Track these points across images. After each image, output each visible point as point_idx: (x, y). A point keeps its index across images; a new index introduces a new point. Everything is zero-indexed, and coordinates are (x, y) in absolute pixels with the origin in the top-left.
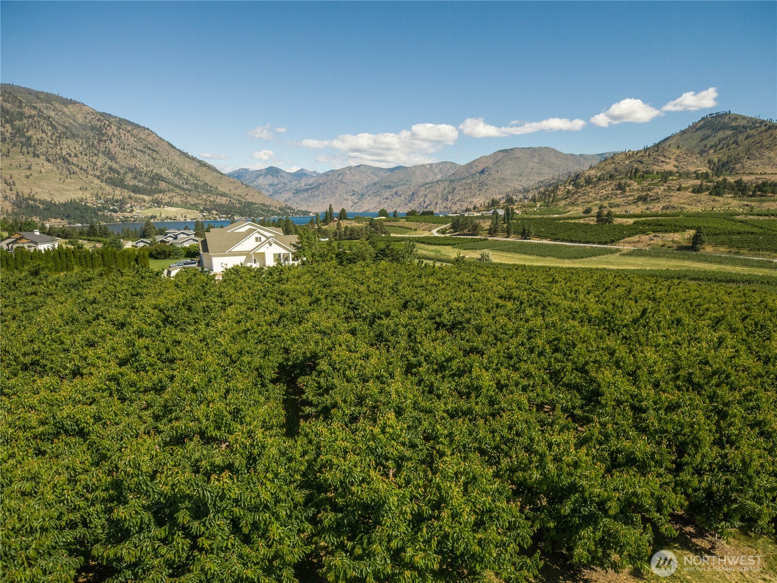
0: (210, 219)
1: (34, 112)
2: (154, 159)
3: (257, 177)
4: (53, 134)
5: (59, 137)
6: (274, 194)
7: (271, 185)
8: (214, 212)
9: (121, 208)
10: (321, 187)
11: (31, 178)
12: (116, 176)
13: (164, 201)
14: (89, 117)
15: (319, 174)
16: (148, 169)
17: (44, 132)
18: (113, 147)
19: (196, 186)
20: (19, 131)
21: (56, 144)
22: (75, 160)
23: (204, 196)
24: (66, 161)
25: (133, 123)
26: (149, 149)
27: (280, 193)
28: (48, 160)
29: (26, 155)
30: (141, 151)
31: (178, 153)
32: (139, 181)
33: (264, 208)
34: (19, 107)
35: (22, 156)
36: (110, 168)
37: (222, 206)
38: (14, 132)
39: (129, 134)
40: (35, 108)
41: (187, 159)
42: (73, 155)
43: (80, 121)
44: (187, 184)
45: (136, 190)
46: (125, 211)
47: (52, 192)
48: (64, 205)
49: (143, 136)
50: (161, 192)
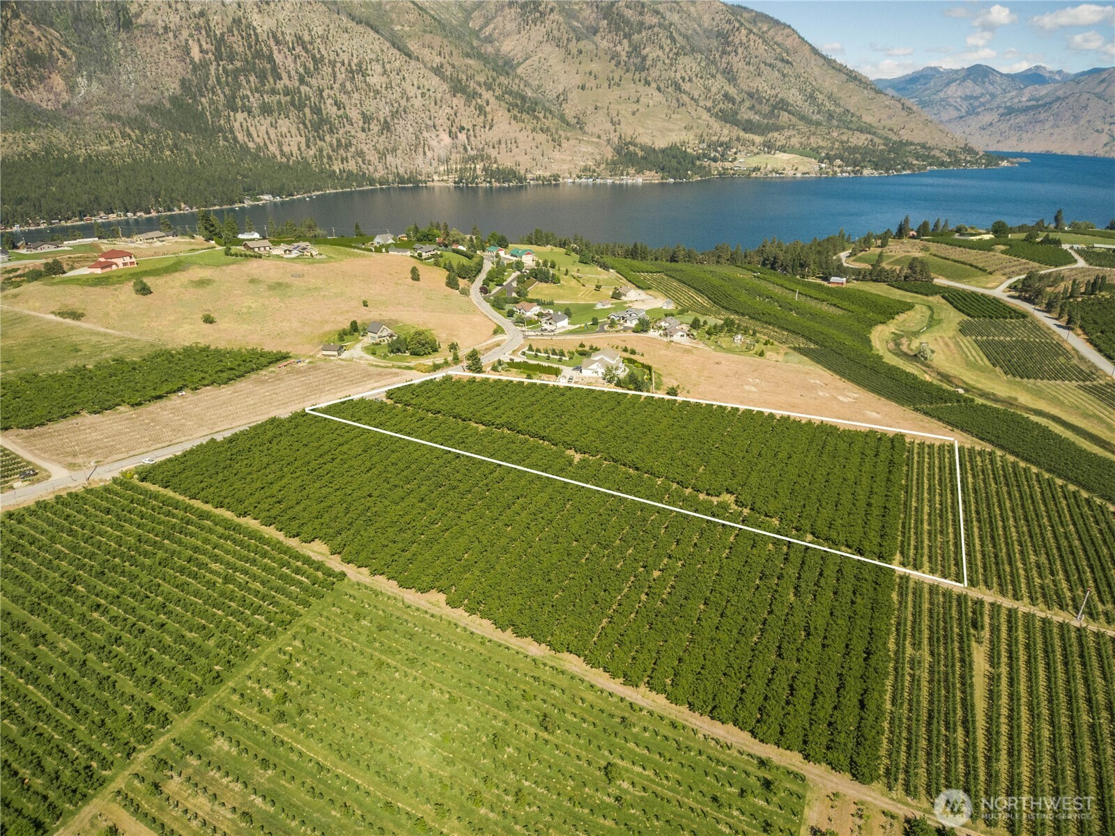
0: (827, 173)
1: (655, 20)
2: (784, 75)
3: (948, 84)
4: (671, 50)
5: (677, 54)
6: (968, 113)
7: (967, 98)
8: (838, 162)
9: (722, 156)
10: (1055, 106)
11: (637, 114)
12: (730, 105)
13: (778, 144)
14: (717, 18)
15: (1068, 75)
16: (774, 92)
17: (661, 47)
18: (737, 63)
19: (831, 116)
20: (635, 49)
21: (671, 65)
22: (686, 86)
23: (835, 134)
24: (678, 88)
25: (772, 19)
26: (782, 60)
27: (978, 114)
28: (659, 89)
29: (637, 82)
30: (770, 65)
31: (822, 61)
32: (756, 113)
33: (921, 151)
34: (641, 14)
35: (633, 85)
36: (726, 96)
37: (855, 149)
38: (631, 50)
39: (761, 41)
40: (657, 12)
41: (831, 71)
42: (687, 78)
43: (706, 25)
44: (819, 112)
45: (749, 127)
46: (727, 160)
47: (654, 133)
48: (663, 151)
49: (779, 39)
50: (778, 128)
